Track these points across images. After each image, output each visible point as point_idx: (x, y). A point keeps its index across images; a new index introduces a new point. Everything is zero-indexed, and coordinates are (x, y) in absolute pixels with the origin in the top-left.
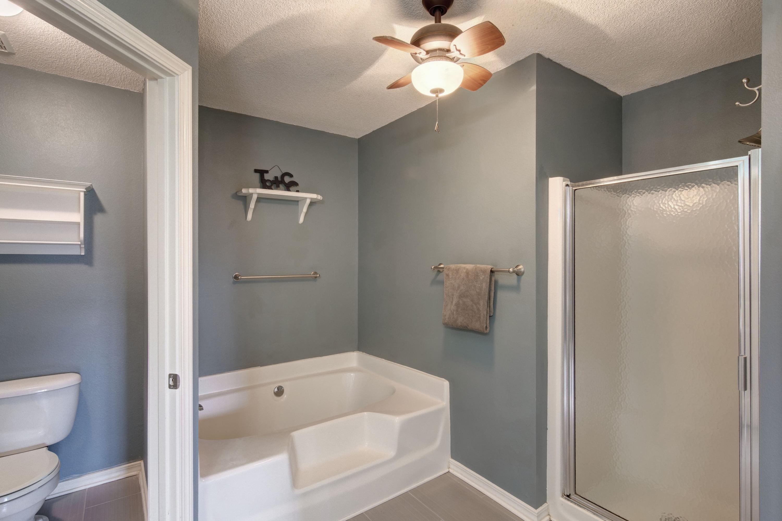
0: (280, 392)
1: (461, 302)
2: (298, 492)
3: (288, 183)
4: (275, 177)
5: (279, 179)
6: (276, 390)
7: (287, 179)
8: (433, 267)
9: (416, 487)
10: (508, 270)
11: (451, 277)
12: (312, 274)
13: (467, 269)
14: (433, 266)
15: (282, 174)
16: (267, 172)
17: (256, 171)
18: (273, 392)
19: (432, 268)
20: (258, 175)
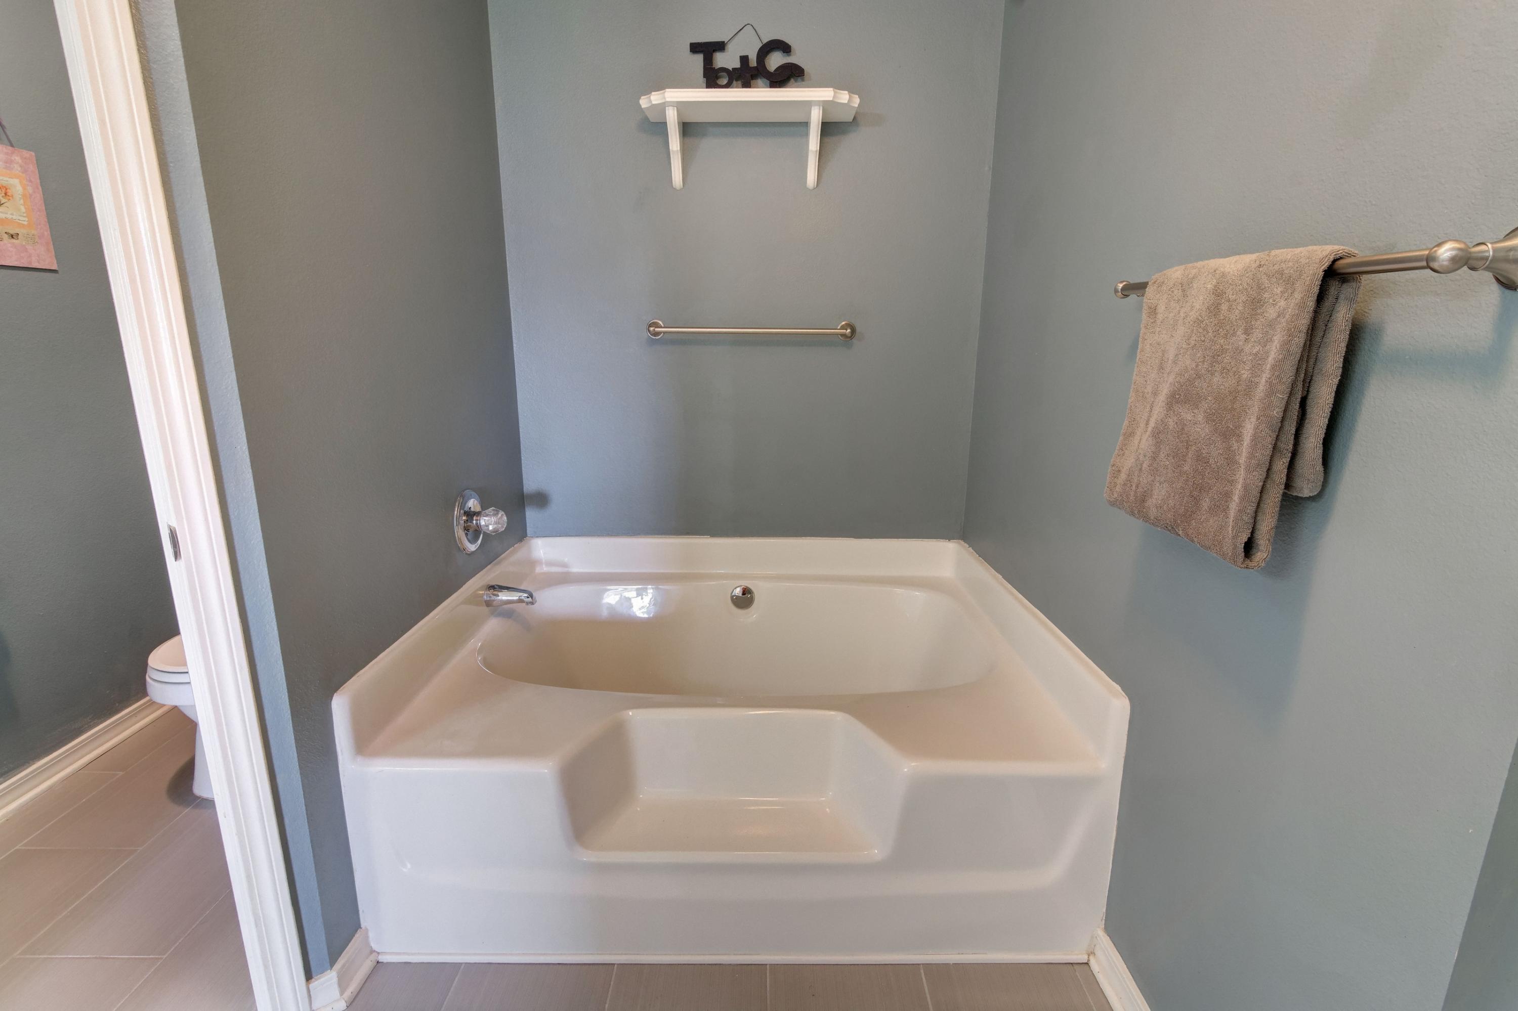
0: (745, 599)
1: (1171, 423)
2: (588, 856)
3: (775, 70)
4: (741, 57)
5: (753, 63)
6: (738, 591)
7: (775, 61)
8: (1121, 286)
9: (951, 963)
10: (1427, 252)
11: (1160, 317)
12: (838, 328)
13: (1223, 275)
14: (1122, 282)
15: (761, 45)
16: (720, 46)
17: (695, 48)
18: (729, 596)
19: (1116, 291)
20: (699, 58)
